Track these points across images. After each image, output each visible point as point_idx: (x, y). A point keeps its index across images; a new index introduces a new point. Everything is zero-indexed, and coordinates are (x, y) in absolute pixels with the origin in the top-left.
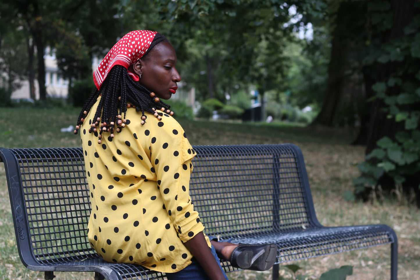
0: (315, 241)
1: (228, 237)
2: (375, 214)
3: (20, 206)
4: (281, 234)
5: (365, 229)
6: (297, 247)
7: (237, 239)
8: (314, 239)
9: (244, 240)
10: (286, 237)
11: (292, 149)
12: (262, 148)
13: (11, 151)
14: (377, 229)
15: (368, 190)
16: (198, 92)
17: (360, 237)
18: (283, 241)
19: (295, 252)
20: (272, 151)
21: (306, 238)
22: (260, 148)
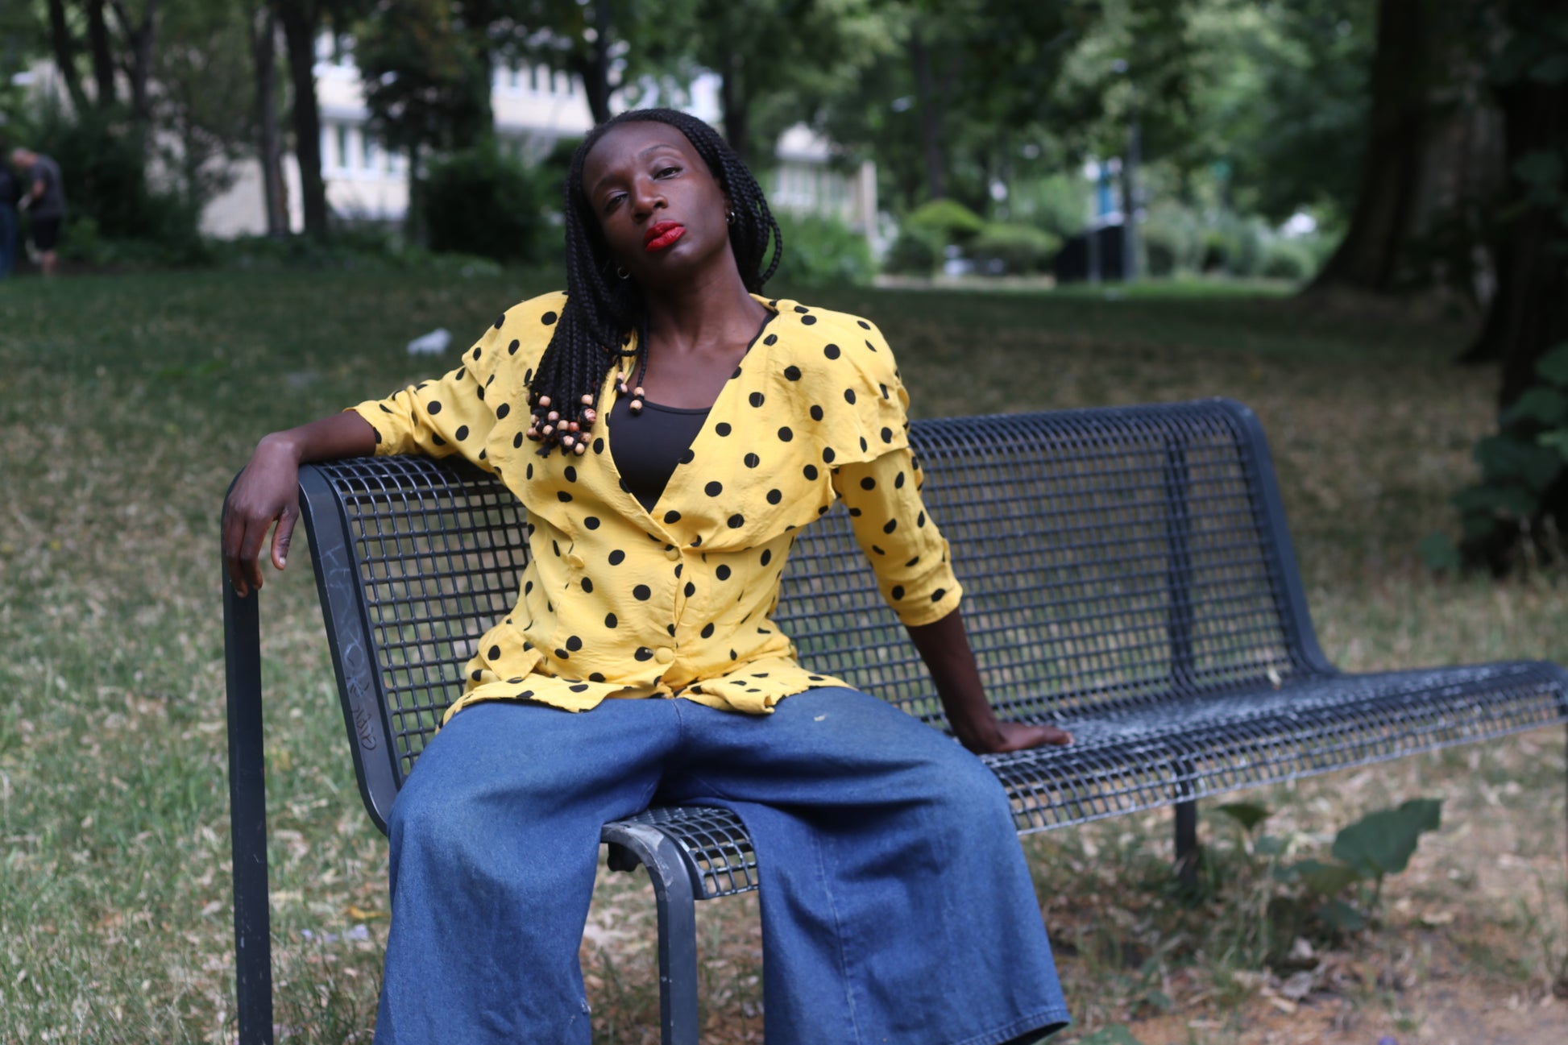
0: (1308, 723)
2: (1534, 619)
3: (357, 642)
4: (1197, 702)
5: (1479, 678)
6: (1250, 742)
8: (1306, 717)
9: (1077, 726)
10: (1214, 712)
11: (1227, 416)
12: (1125, 420)
14: (1518, 675)
15: (1508, 532)
16: (889, 177)
17: (1460, 703)
18: (1204, 726)
19: (1242, 762)
20: (1159, 426)
21: (1279, 713)
22: (1119, 419)
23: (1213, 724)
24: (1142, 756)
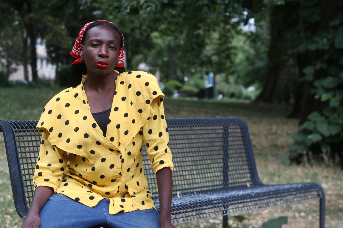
1: (186, 193)
2: (306, 174)
3: (16, 168)
4: (229, 190)
5: (299, 187)
6: (243, 201)
7: (194, 195)
8: (257, 195)
9: (199, 195)
10: (234, 193)
11: (239, 121)
12: (214, 121)
13: (9, 123)
14: (308, 186)
15: (301, 156)
16: (162, 75)
17: (294, 193)
18: (231, 196)
19: (241, 205)
20: (222, 123)
21: (250, 194)
22: (212, 121)
23: (233, 196)
24: (216, 203)
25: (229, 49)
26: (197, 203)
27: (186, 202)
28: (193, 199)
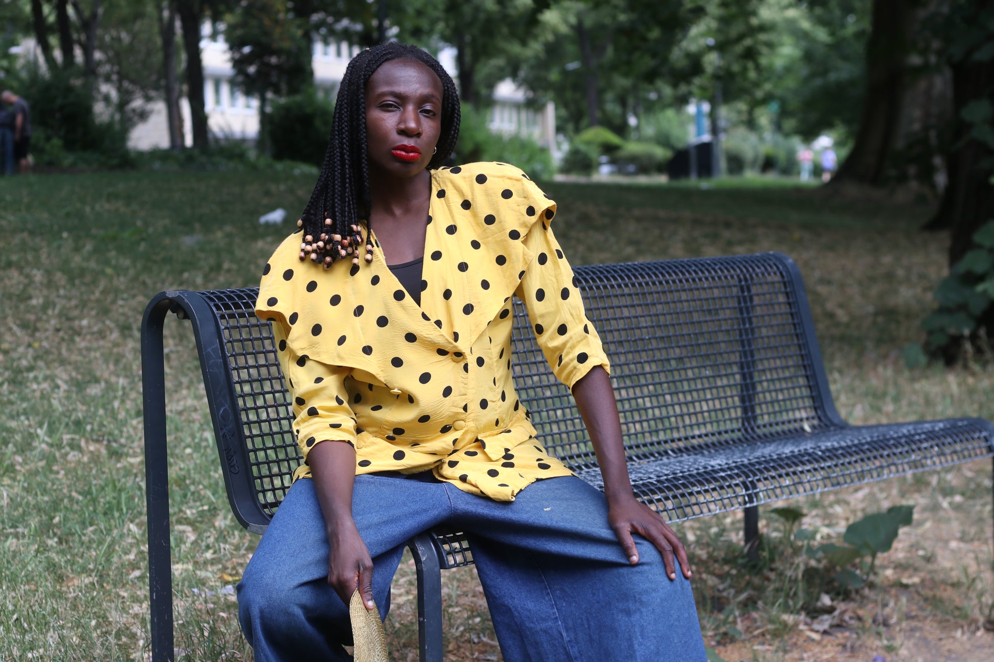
0: (829, 457)
1: (648, 454)
2: (971, 392)
3: (226, 406)
4: (759, 444)
5: (937, 429)
6: (792, 469)
7: (668, 458)
8: (827, 454)
9: (682, 459)
10: (769, 450)
11: (778, 263)
12: (713, 265)
13: (204, 296)
14: (961, 426)
15: (956, 340)
16: (563, 112)
17: (925, 445)
18: (763, 459)
19: (787, 482)
20: (734, 270)
21: (811, 451)
22: (709, 265)
23: (768, 458)
24: (723, 478)
25: (753, 31)
26: (677, 479)
27: (650, 478)
28: (667, 470)
